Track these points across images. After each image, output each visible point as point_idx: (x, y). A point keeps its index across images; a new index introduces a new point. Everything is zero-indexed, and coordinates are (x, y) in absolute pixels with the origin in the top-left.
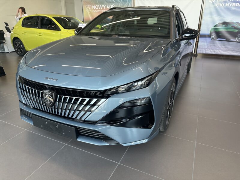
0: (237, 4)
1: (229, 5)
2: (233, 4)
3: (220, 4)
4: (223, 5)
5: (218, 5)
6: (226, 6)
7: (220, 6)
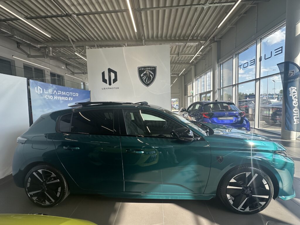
0: (62, 97)
1: (57, 98)
2: (60, 97)
3: (49, 96)
4: (51, 97)
5: (47, 97)
6: (55, 99)
7: (49, 98)
